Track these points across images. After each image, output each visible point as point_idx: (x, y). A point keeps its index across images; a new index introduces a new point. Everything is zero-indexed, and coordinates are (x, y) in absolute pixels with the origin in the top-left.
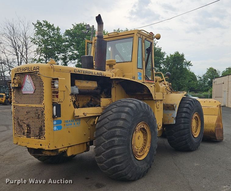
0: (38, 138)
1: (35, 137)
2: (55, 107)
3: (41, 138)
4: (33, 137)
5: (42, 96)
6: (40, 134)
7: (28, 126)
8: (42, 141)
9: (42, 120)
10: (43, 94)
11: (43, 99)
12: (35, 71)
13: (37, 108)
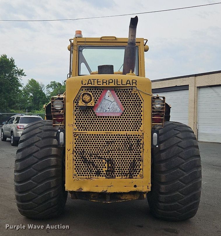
0: (128, 177)
1: (122, 176)
2: (155, 134)
3: (134, 177)
4: (120, 176)
5: (139, 120)
6: (132, 171)
7: (109, 161)
8: (137, 180)
9: (136, 152)
10: (140, 118)
11: (141, 124)
12: (128, 85)
13: (129, 135)
